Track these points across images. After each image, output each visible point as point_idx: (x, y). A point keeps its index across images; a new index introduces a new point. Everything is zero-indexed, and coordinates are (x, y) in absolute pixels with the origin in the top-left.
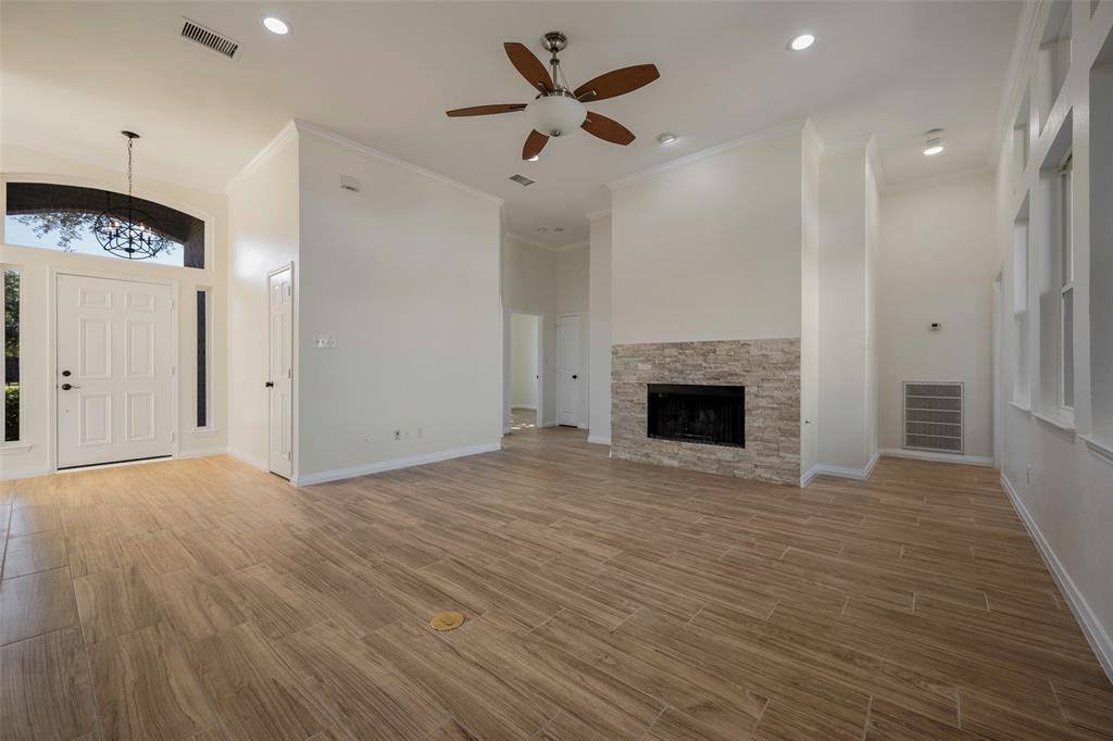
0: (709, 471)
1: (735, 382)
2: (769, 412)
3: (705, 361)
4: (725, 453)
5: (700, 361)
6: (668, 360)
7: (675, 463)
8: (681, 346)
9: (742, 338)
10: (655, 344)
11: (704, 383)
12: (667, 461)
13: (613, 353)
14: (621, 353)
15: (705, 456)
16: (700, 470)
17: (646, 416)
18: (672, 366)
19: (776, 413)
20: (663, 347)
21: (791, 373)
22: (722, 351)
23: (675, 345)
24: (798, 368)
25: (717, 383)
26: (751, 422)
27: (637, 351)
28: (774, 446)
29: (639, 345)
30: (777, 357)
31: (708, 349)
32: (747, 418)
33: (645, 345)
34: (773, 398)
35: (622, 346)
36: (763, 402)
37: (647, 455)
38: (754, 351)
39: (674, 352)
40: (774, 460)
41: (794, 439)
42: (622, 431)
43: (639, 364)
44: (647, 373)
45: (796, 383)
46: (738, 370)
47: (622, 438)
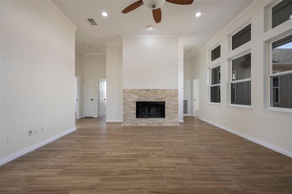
0: (156, 126)
1: (163, 100)
2: (171, 108)
3: (155, 95)
4: (160, 120)
5: (153, 94)
6: (143, 94)
7: (145, 125)
8: (147, 90)
9: (165, 88)
10: (139, 89)
11: (154, 101)
12: (143, 125)
13: (123, 92)
14: (127, 92)
15: (154, 122)
16: (153, 126)
17: (136, 111)
18: (144, 96)
19: (173, 108)
20: (141, 90)
21: (176, 98)
22: (159, 92)
23: (145, 90)
24: (178, 97)
25: (158, 101)
26: (167, 111)
27: (133, 91)
28: (172, 117)
29: (133, 89)
30: (173, 94)
31: (155, 91)
32: (166, 110)
33: (135, 89)
34: (172, 104)
35: (127, 89)
36: (170, 106)
37: (136, 124)
38: (168, 92)
39: (145, 92)
40: (172, 120)
41: (177, 114)
42: (127, 117)
43: (133, 95)
44: (136, 98)
45: (177, 100)
46: (163, 97)
47: (127, 119)
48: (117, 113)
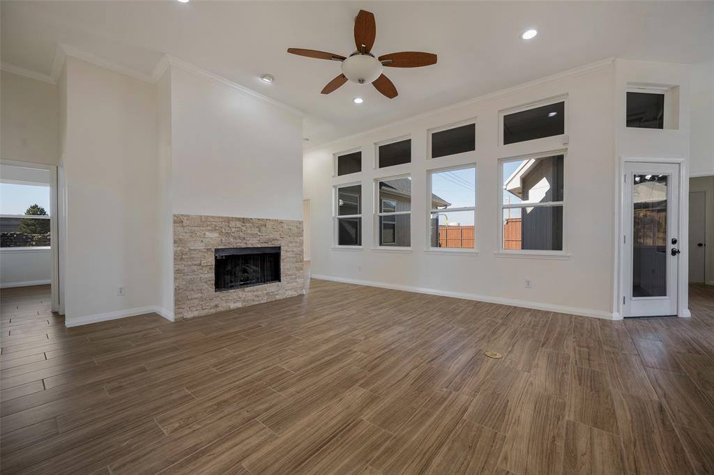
0: (262, 302)
1: (276, 244)
2: (291, 259)
3: (260, 231)
4: (271, 287)
5: (256, 231)
6: (233, 230)
7: (239, 305)
8: (244, 220)
9: (280, 218)
10: (222, 218)
11: (259, 246)
12: (233, 306)
13: (175, 221)
14: (186, 222)
15: (260, 293)
16: (256, 303)
17: (213, 275)
18: (236, 234)
19: (295, 259)
20: (228, 220)
21: (300, 238)
22: (269, 225)
23: (239, 219)
24: (302, 236)
25: (266, 245)
26: (284, 266)
27: (204, 222)
28: (294, 277)
29: (207, 217)
30: (295, 230)
31: (262, 224)
32: (282, 265)
33: (212, 217)
34: (293, 251)
35: (188, 216)
36: (289, 254)
37: (216, 306)
38: (285, 227)
39: (239, 224)
40: (294, 284)
41: (301, 271)
42: (188, 293)
43: (207, 233)
44: (214, 239)
45: (301, 244)
46: (278, 237)
47: (189, 300)
48: (121, 289)
